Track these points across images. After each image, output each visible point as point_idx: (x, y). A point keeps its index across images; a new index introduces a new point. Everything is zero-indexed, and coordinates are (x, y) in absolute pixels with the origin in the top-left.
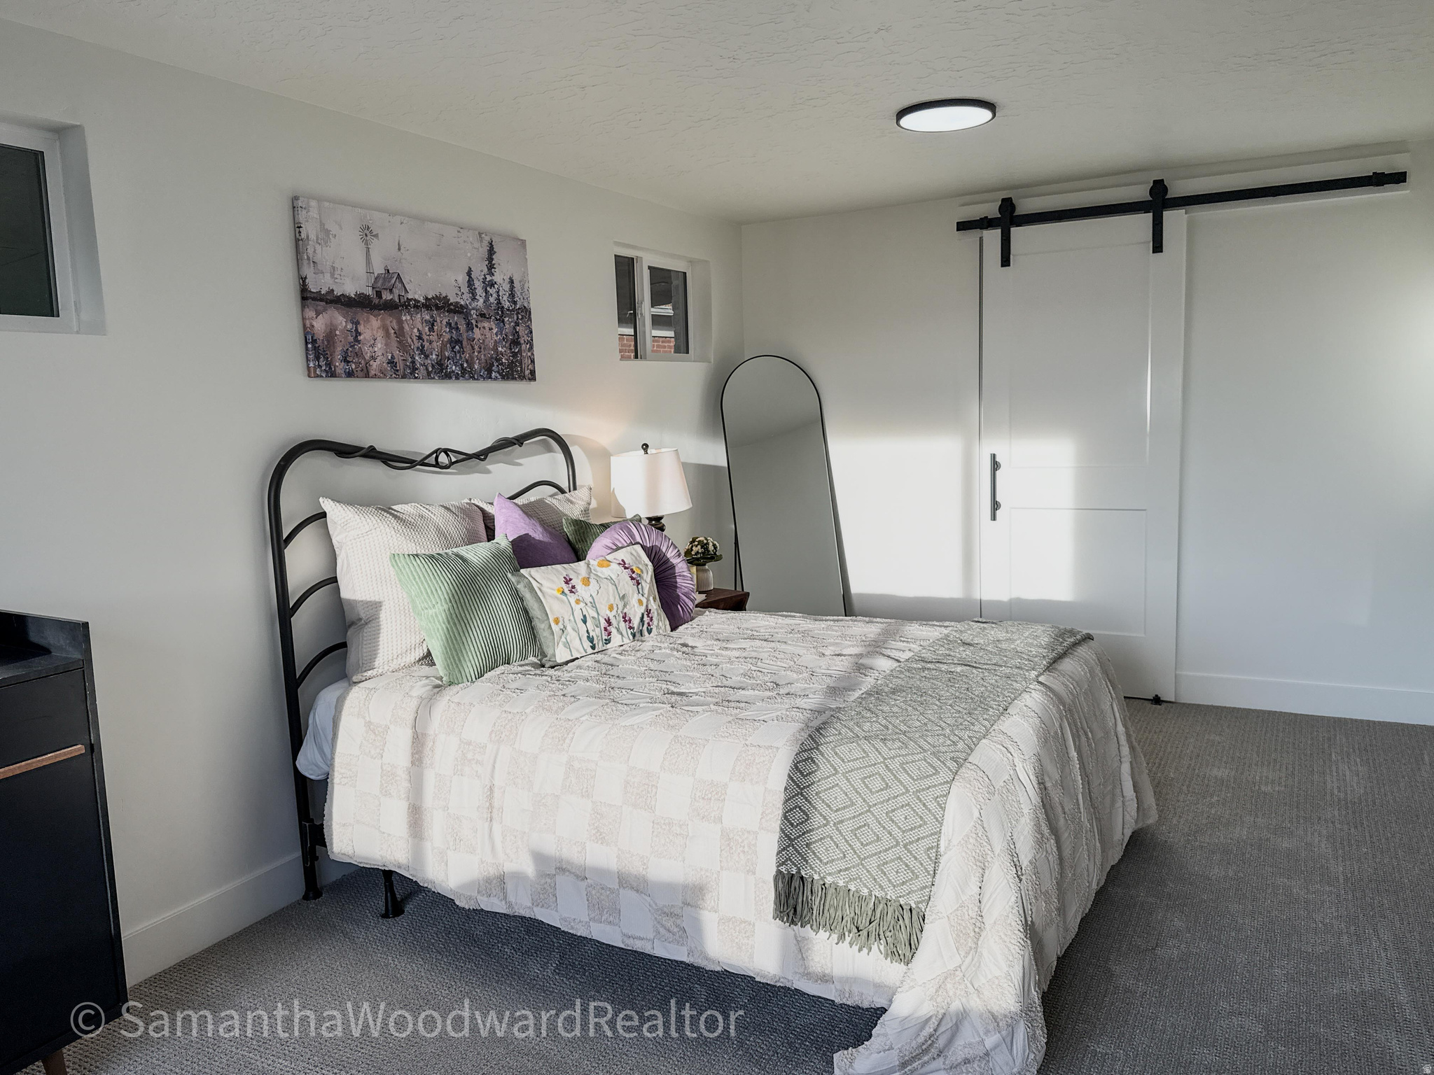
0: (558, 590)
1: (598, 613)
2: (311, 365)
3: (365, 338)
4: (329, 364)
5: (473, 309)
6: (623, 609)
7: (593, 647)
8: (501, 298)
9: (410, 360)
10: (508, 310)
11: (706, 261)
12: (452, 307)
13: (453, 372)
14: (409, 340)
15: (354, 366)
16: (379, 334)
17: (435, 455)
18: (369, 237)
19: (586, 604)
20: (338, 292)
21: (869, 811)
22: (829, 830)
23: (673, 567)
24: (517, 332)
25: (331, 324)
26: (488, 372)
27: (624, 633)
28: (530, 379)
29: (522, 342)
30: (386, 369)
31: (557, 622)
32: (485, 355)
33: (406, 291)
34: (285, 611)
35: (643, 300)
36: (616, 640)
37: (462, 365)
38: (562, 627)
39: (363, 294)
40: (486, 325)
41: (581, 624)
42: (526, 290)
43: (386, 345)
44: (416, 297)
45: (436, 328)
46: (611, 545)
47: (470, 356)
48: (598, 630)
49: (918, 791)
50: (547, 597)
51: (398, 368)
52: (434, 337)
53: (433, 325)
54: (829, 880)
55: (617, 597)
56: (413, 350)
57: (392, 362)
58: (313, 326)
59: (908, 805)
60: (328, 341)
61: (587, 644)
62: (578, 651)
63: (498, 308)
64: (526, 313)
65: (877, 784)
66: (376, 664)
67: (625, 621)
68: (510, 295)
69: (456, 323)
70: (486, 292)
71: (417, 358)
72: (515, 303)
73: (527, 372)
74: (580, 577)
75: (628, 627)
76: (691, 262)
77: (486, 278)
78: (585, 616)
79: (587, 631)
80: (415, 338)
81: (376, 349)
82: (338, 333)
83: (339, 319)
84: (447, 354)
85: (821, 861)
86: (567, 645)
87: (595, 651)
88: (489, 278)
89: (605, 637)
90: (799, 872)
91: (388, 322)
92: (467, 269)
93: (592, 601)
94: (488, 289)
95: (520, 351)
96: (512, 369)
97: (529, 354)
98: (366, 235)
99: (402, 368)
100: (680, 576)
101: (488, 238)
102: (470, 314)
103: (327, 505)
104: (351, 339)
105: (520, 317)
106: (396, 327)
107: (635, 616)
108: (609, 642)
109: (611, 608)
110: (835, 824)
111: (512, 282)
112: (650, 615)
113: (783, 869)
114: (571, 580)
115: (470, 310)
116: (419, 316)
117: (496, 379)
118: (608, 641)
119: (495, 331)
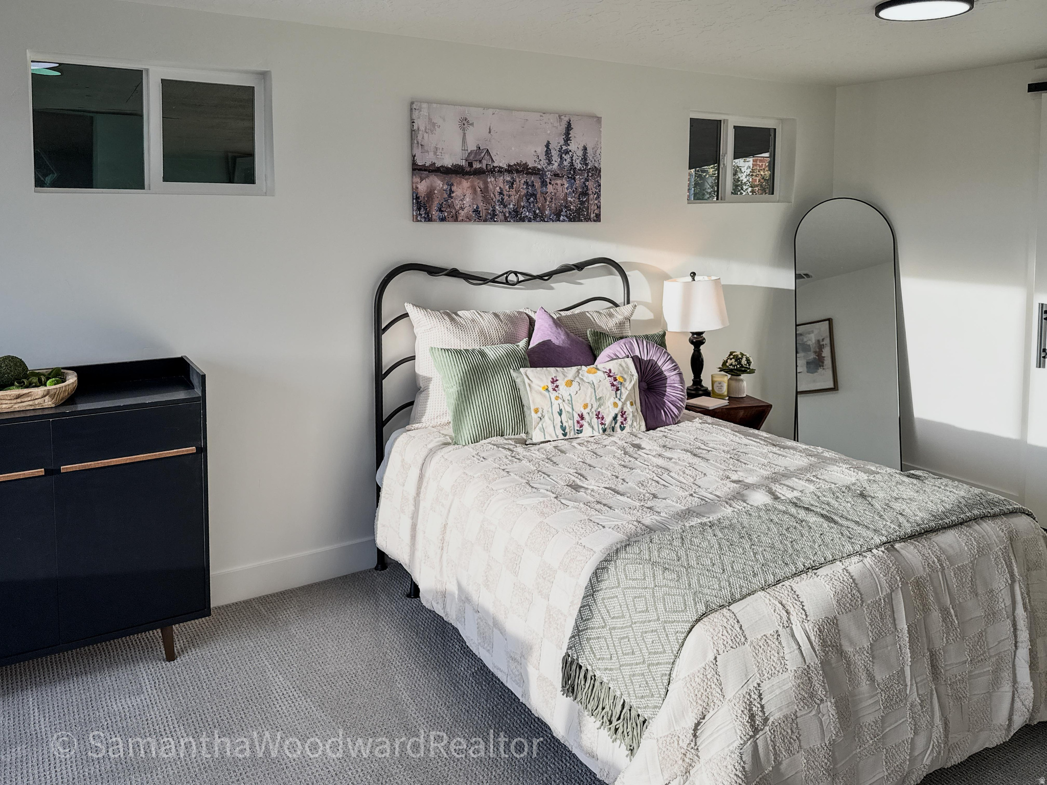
0: (544, 388)
1: (573, 409)
2: (415, 214)
3: (457, 195)
4: (427, 213)
5: (548, 171)
6: (597, 409)
7: (565, 435)
8: (574, 161)
9: (491, 209)
10: (579, 170)
11: (793, 119)
12: (530, 171)
13: (527, 216)
14: (492, 195)
15: (446, 214)
16: (468, 192)
17: (505, 275)
18: (466, 125)
19: (564, 401)
20: (438, 164)
21: (631, 626)
22: (605, 632)
23: (665, 378)
24: (586, 186)
25: (431, 186)
26: (557, 216)
27: (596, 427)
28: (594, 221)
29: (590, 192)
30: (471, 216)
31: (536, 411)
32: (555, 204)
33: (493, 161)
34: (379, 375)
35: (726, 153)
36: (587, 432)
37: (535, 212)
38: (540, 416)
39: (458, 165)
40: (559, 182)
41: (556, 416)
42: (597, 154)
43: (473, 199)
44: (501, 165)
45: (515, 186)
46: (612, 355)
47: (542, 205)
48: (571, 422)
49: (665, 622)
50: (533, 391)
51: (481, 215)
52: (513, 192)
53: (513, 184)
54: (598, 674)
55: (594, 398)
56: (495, 202)
57: (476, 211)
58: (417, 188)
59: (656, 631)
60: (428, 198)
61: (560, 432)
62: (551, 435)
63: (571, 169)
64: (597, 171)
65: (641, 606)
66: (423, 420)
67: (598, 418)
68: (582, 159)
69: (533, 182)
70: (561, 158)
71: (497, 207)
72: (587, 165)
73: (592, 215)
74: (566, 379)
75: (599, 423)
76: (782, 121)
77: (562, 148)
78: (561, 410)
79: (561, 422)
80: (497, 194)
81: (465, 202)
82: (436, 192)
83: (438, 183)
84: (522, 204)
85: (595, 656)
86: (543, 430)
87: (566, 438)
88: (564, 148)
89: (577, 428)
90: (577, 659)
91: (476, 183)
92: (546, 142)
93: (570, 400)
94: (563, 155)
95: (588, 200)
96: (579, 214)
97: (596, 202)
98: (464, 124)
99: (484, 214)
100: (670, 386)
101: (567, 119)
102: (546, 175)
103: (409, 308)
104: (446, 196)
105: (590, 174)
106: (482, 187)
107: (608, 415)
108: (581, 433)
109: (586, 406)
110: (610, 628)
111: (585, 149)
112: (624, 416)
113: (570, 652)
114: (557, 380)
115: (546, 172)
116: (502, 178)
117: (564, 221)
118: (579, 432)
119: (566, 186)
